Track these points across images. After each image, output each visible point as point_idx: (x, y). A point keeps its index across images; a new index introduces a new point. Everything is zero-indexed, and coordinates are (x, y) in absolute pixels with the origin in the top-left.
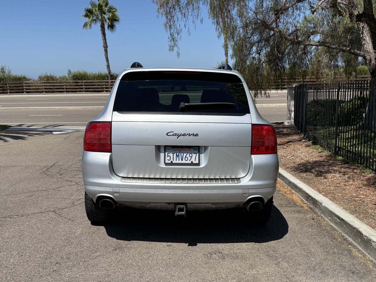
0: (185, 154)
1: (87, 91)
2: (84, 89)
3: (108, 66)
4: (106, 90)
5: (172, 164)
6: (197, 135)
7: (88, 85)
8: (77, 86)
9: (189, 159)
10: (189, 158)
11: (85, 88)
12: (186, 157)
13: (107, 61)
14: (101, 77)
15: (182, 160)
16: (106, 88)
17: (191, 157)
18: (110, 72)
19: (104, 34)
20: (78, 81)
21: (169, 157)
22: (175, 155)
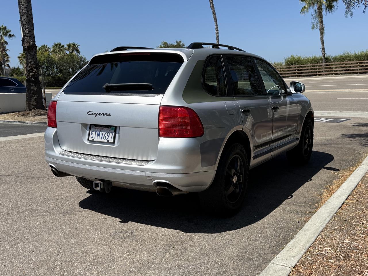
0: (104, 133)
1: (300, 76)
2: (296, 73)
3: (323, 49)
4: (319, 73)
5: (93, 141)
6: (109, 115)
7: (301, 70)
8: (290, 71)
9: (106, 139)
10: (107, 137)
11: (298, 73)
12: (104, 136)
13: (323, 43)
14: (315, 61)
15: (101, 138)
16: (319, 72)
17: (109, 136)
18: (324, 55)
19: (321, 16)
20: (291, 66)
21: (92, 135)
22: (97, 133)
